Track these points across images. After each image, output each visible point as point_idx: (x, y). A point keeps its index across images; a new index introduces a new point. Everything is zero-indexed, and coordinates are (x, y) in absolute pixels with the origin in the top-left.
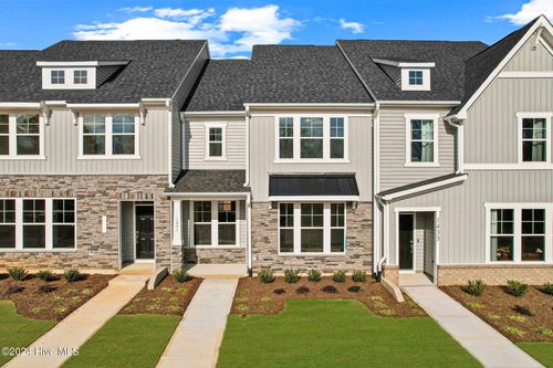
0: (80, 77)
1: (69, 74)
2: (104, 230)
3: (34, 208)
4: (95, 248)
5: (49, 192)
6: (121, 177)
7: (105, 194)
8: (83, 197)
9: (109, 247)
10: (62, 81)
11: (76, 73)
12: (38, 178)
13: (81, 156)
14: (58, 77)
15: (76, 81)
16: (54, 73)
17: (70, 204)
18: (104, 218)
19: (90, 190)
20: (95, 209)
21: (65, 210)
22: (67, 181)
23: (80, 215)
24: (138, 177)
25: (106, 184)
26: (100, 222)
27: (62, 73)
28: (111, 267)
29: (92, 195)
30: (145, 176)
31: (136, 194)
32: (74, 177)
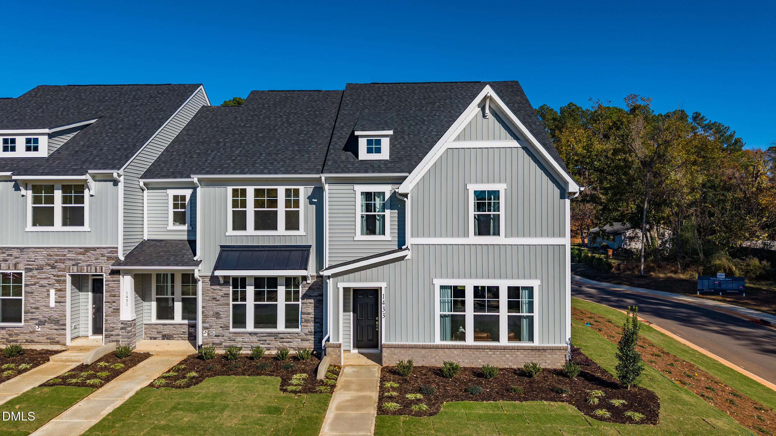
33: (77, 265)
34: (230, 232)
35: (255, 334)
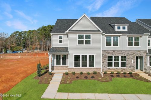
0: (124, 28)
1: (121, 27)
2: (133, 63)
3: (117, 58)
4: (130, 67)
5: (120, 54)
6: (136, 51)
7: (133, 55)
8: (128, 55)
9: (133, 67)
10: (120, 29)
11: (123, 27)
12: (118, 51)
13: (127, 46)
14: (119, 28)
15: (123, 29)
16: (118, 27)
17: (125, 57)
18: (133, 60)
19: (129, 54)
20: (130, 58)
21: (123, 58)
22: (124, 52)
23: (127, 60)
24: (140, 51)
25: (133, 53)
26: (132, 61)
27: (120, 27)
28: (134, 71)
29: (130, 55)
30: (141, 51)
31: (139, 55)
32: (126, 51)
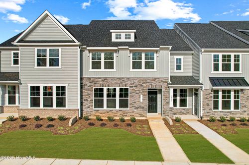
1: (123, 35)
2: (141, 101)
3: (111, 92)
4: (137, 108)
6: (148, 78)
7: (142, 86)
8: (132, 87)
9: (143, 108)
10: (120, 38)
11: (126, 35)
12: (113, 79)
13: (131, 70)
15: (126, 38)
16: (116, 35)
17: (127, 90)
18: (141, 96)
19: (135, 84)
20: (137, 92)
22: (126, 80)
23: (131, 95)
25: (142, 81)
27: (120, 35)
28: (144, 116)
29: (136, 86)
30: (158, 78)
31: (155, 85)
33: (151, 85)
34: (213, 72)
35: (222, 112)
